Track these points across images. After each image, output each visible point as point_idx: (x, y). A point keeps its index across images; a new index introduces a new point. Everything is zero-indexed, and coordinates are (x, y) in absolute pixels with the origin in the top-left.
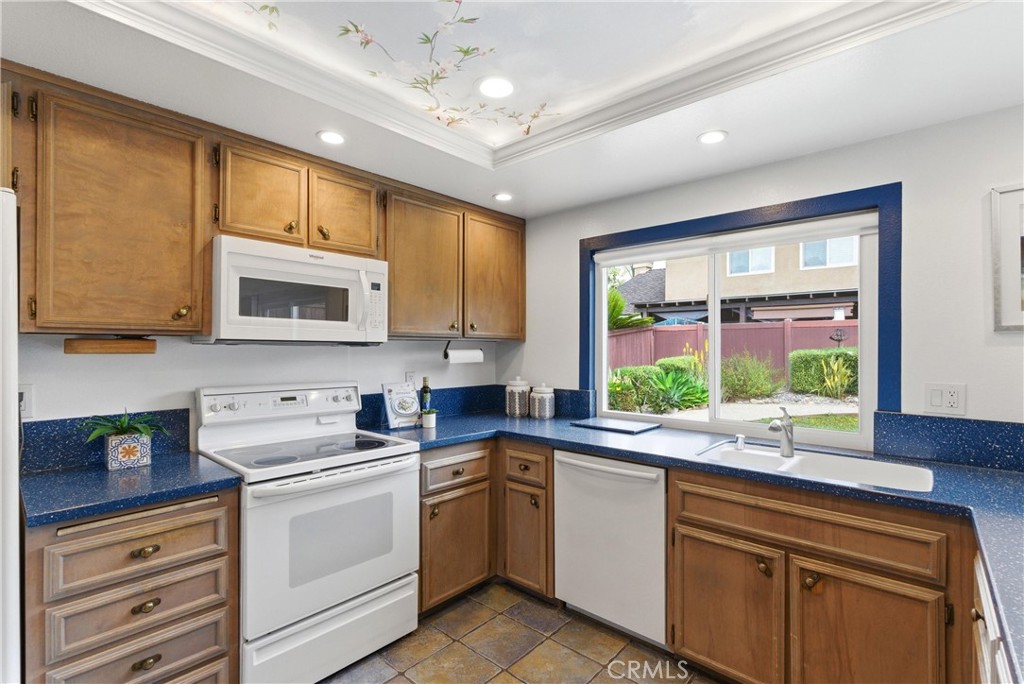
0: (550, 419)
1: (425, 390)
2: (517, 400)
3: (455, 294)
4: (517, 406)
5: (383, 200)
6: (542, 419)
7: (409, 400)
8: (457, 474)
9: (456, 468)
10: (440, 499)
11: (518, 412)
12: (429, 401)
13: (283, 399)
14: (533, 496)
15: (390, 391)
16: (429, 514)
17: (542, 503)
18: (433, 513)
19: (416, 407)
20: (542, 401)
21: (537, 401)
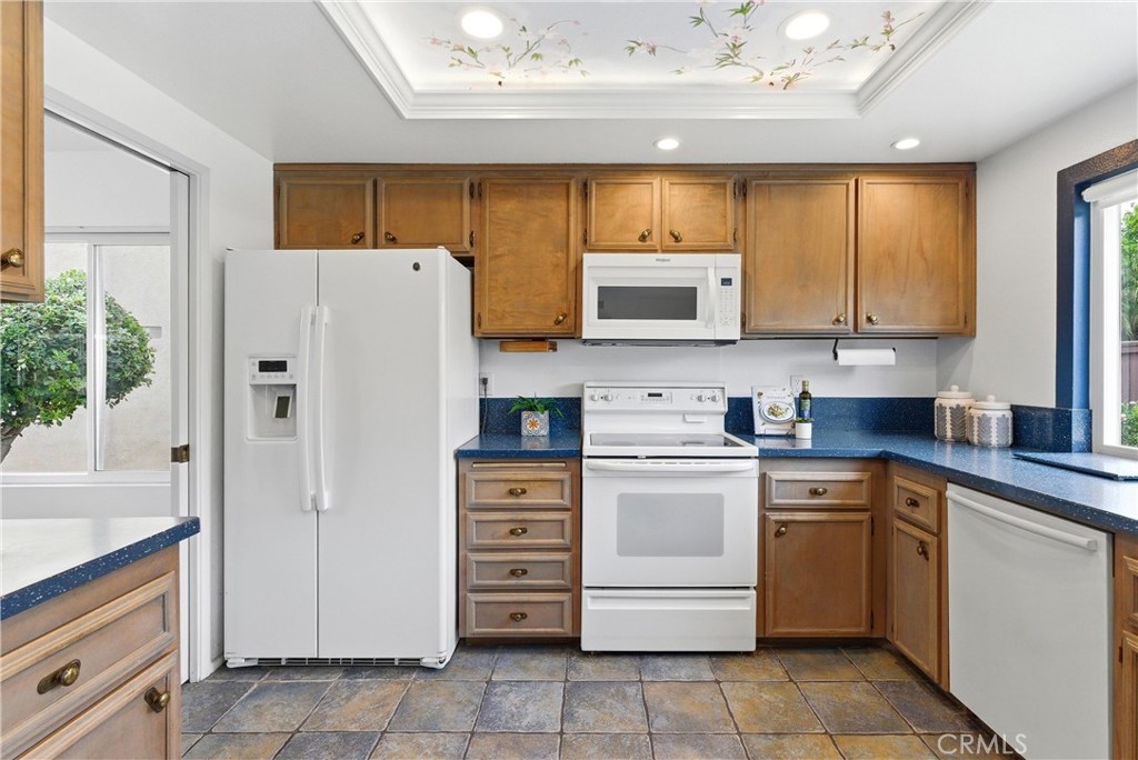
0: (1001, 448)
1: (805, 395)
2: (948, 418)
3: (842, 279)
4: (949, 427)
5: (742, 190)
6: (984, 447)
7: (783, 406)
8: (814, 493)
9: (815, 486)
10: (790, 518)
11: (949, 434)
12: (808, 408)
13: (650, 395)
14: (922, 543)
15: (760, 394)
16: (773, 531)
17: (933, 553)
18: (778, 531)
19: (791, 414)
20: (984, 421)
21: (976, 420)
